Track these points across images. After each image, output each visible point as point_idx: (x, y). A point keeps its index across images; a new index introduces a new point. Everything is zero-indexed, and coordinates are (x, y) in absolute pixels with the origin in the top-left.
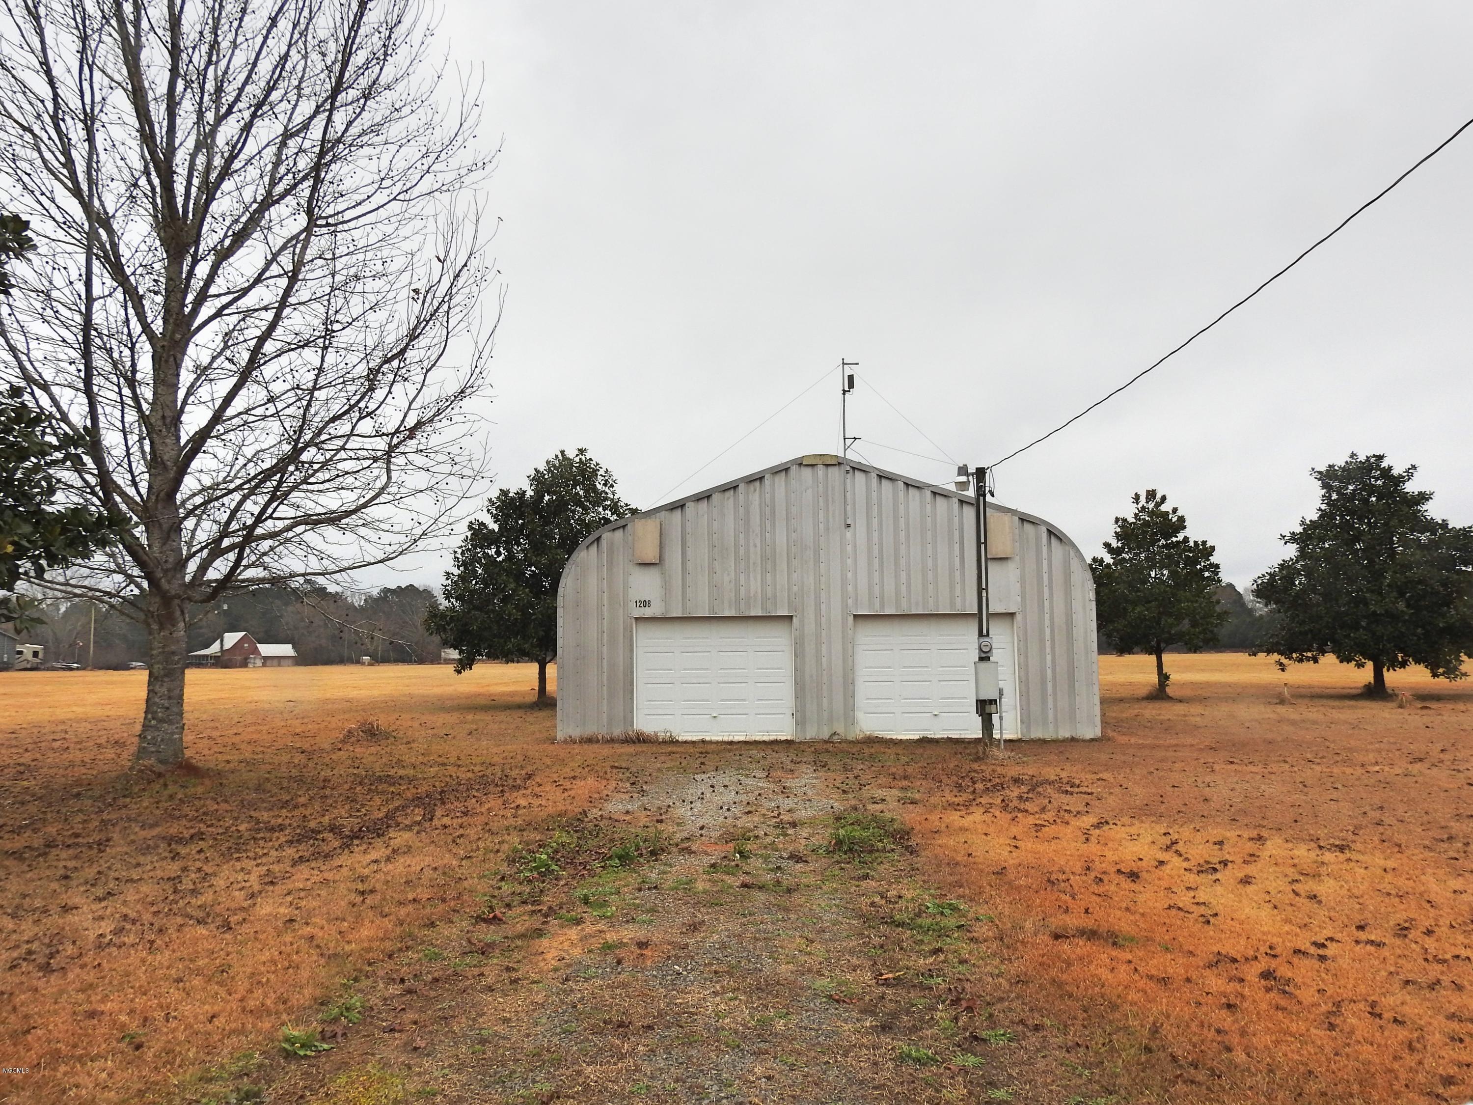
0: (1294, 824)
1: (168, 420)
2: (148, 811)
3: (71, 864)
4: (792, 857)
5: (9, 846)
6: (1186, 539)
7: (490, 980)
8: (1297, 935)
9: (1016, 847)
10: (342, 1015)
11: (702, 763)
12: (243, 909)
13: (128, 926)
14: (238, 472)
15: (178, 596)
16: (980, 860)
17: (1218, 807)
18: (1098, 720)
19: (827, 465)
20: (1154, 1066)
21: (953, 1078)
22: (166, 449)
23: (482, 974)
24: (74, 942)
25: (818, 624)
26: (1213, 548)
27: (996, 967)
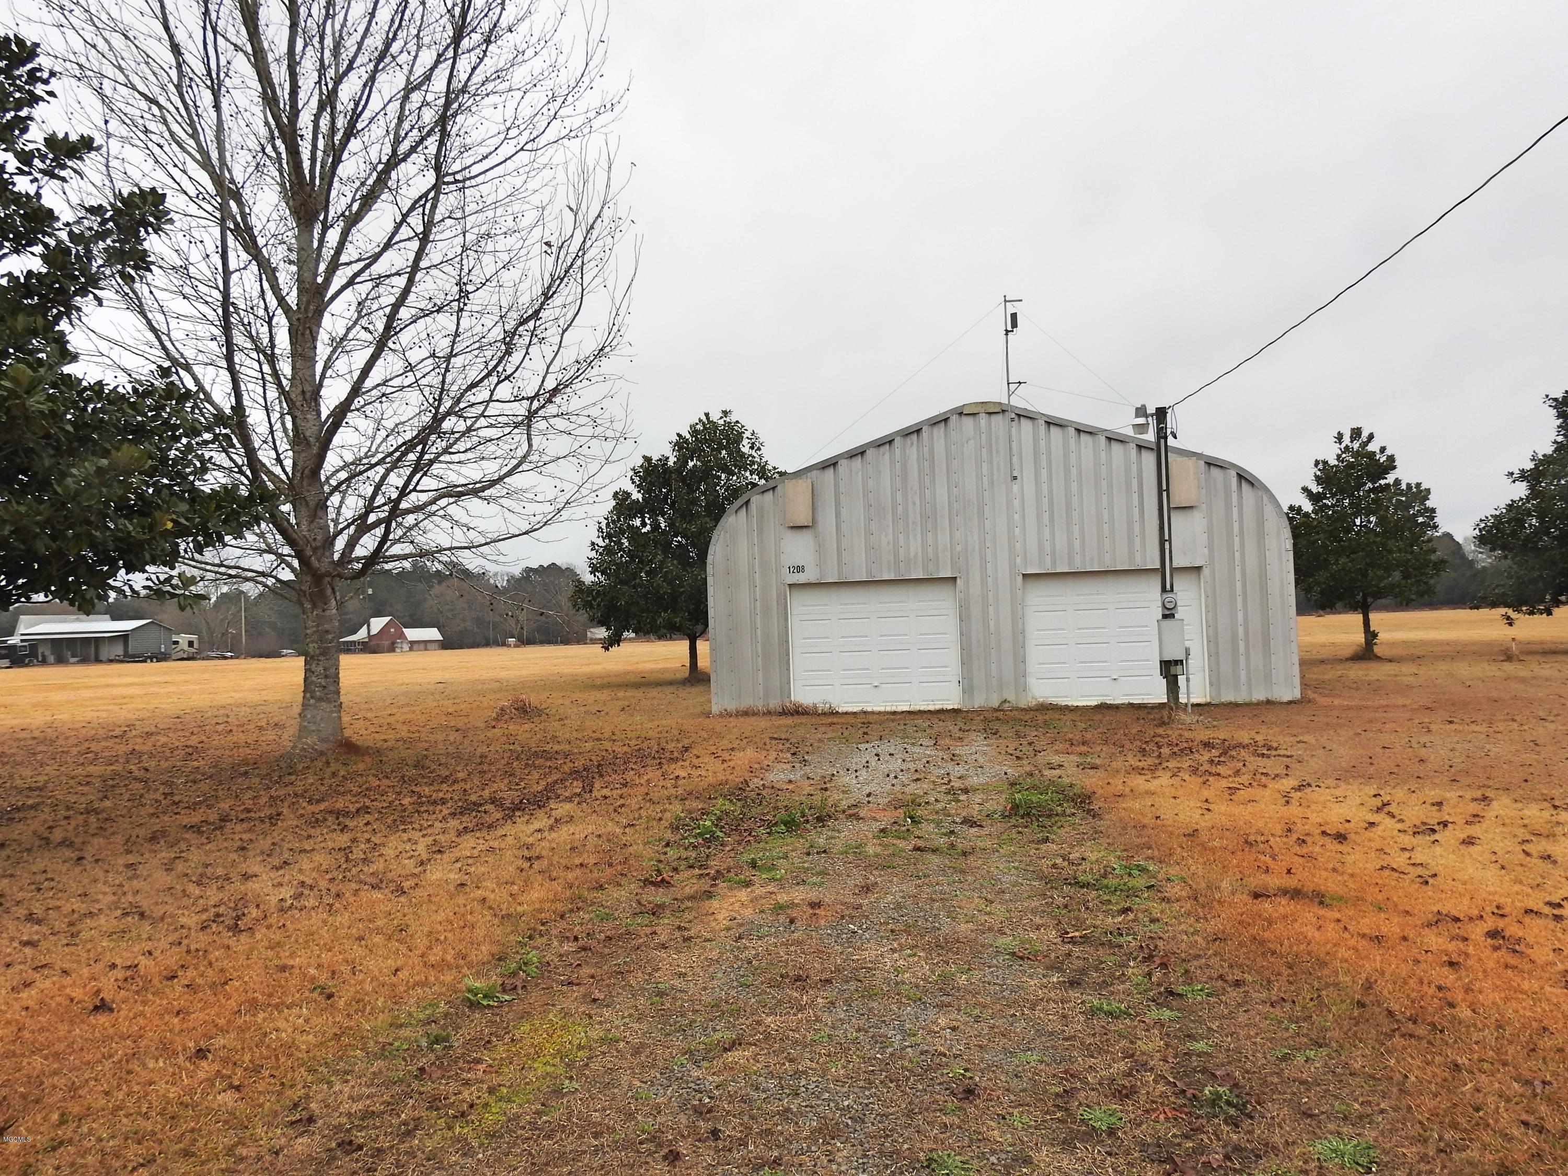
0: (1524, 784)
1: (308, 395)
2: (313, 788)
3: (245, 837)
4: (965, 821)
5: (186, 821)
6: (1397, 482)
7: (663, 938)
8: (1528, 895)
9: (1208, 810)
10: (520, 969)
11: (865, 733)
12: (414, 875)
13: (306, 892)
14: (379, 446)
15: (328, 574)
16: (1169, 823)
17: (1436, 768)
18: (1297, 681)
19: (990, 414)
20: (1368, 1020)
21: (1147, 1030)
22: (308, 425)
23: (655, 933)
24: (258, 906)
25: (984, 583)
26: (1428, 491)
27: (1191, 926)
